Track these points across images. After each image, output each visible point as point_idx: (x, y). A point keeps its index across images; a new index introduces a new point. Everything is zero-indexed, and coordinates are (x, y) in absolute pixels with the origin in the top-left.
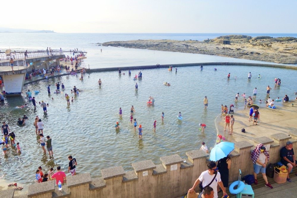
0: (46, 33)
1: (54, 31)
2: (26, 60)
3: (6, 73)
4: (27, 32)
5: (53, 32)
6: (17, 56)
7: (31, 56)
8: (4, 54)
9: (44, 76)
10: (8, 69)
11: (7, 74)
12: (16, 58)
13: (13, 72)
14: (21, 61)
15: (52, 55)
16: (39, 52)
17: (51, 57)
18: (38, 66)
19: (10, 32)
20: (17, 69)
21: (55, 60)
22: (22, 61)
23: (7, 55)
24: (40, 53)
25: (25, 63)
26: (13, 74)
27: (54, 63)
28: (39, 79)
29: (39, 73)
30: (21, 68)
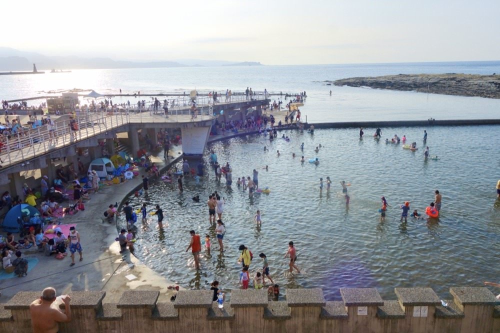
0: (250, 65)
1: (261, 63)
3: (185, 124)
4: (223, 65)
5: (259, 64)
7: (222, 100)
9: (237, 132)
10: (186, 119)
11: (187, 126)
14: (206, 108)
15: (252, 99)
18: (230, 117)
20: (201, 120)
22: (208, 107)
25: (211, 111)
26: (195, 126)
27: (254, 111)
28: (230, 135)
29: (231, 127)
30: (206, 118)
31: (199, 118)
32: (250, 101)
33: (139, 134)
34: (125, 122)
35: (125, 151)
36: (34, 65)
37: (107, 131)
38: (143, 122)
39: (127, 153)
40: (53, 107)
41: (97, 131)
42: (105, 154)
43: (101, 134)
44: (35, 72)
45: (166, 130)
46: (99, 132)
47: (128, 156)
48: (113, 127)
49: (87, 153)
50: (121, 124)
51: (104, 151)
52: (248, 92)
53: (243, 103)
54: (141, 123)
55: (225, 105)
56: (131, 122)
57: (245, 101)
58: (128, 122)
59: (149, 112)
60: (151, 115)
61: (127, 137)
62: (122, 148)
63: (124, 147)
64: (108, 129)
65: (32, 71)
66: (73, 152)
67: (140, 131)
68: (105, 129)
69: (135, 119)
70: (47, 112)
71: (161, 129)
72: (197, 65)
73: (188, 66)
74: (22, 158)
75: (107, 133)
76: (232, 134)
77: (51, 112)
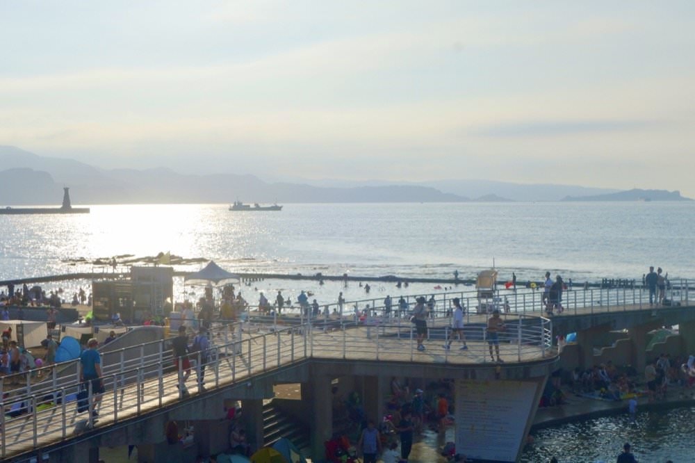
0: (648, 200)
1: (683, 194)
2: (554, 318)
3: (469, 371)
4: (569, 199)
5: (675, 196)
6: (520, 298)
7: (573, 302)
8: (473, 288)
9: (620, 400)
10: (478, 353)
11: (474, 377)
12: (512, 310)
13: (499, 368)
14: (531, 323)
15: (667, 302)
16: (607, 285)
17: (658, 310)
18: (598, 352)
19: (503, 200)
20: (514, 359)
21: (676, 327)
22: (537, 320)
23: (483, 295)
24: (613, 292)
25: (547, 335)
26: (497, 376)
27: (672, 338)
28: (596, 409)
29: (600, 384)
30: (532, 354)
31: (510, 353)
32: (661, 306)
33: (335, 389)
34: (299, 354)
35: (289, 437)
36: (66, 190)
37: (251, 378)
38: (348, 356)
39: (295, 443)
40: (106, 304)
41: (225, 376)
42: (235, 444)
43: (234, 384)
44: (66, 209)
45: (407, 384)
46: (230, 378)
47: (298, 452)
48: (268, 365)
49: (191, 438)
50: (289, 359)
51: (236, 434)
52: (654, 282)
53: (641, 311)
54: (344, 360)
55: (585, 316)
56: (316, 354)
57: (644, 308)
58: (308, 354)
59: (364, 329)
60: (369, 337)
61: (299, 398)
62: (282, 428)
63: (287, 426)
64: (253, 371)
65: (59, 207)
66: (158, 434)
67: (336, 381)
68: (246, 373)
69: (326, 346)
70: (90, 315)
71: (394, 378)
72: (491, 198)
73: (466, 199)
74: (31, 443)
75: (249, 384)
76: (604, 408)
77: (101, 316)
